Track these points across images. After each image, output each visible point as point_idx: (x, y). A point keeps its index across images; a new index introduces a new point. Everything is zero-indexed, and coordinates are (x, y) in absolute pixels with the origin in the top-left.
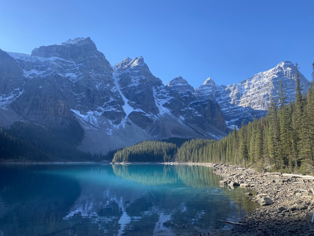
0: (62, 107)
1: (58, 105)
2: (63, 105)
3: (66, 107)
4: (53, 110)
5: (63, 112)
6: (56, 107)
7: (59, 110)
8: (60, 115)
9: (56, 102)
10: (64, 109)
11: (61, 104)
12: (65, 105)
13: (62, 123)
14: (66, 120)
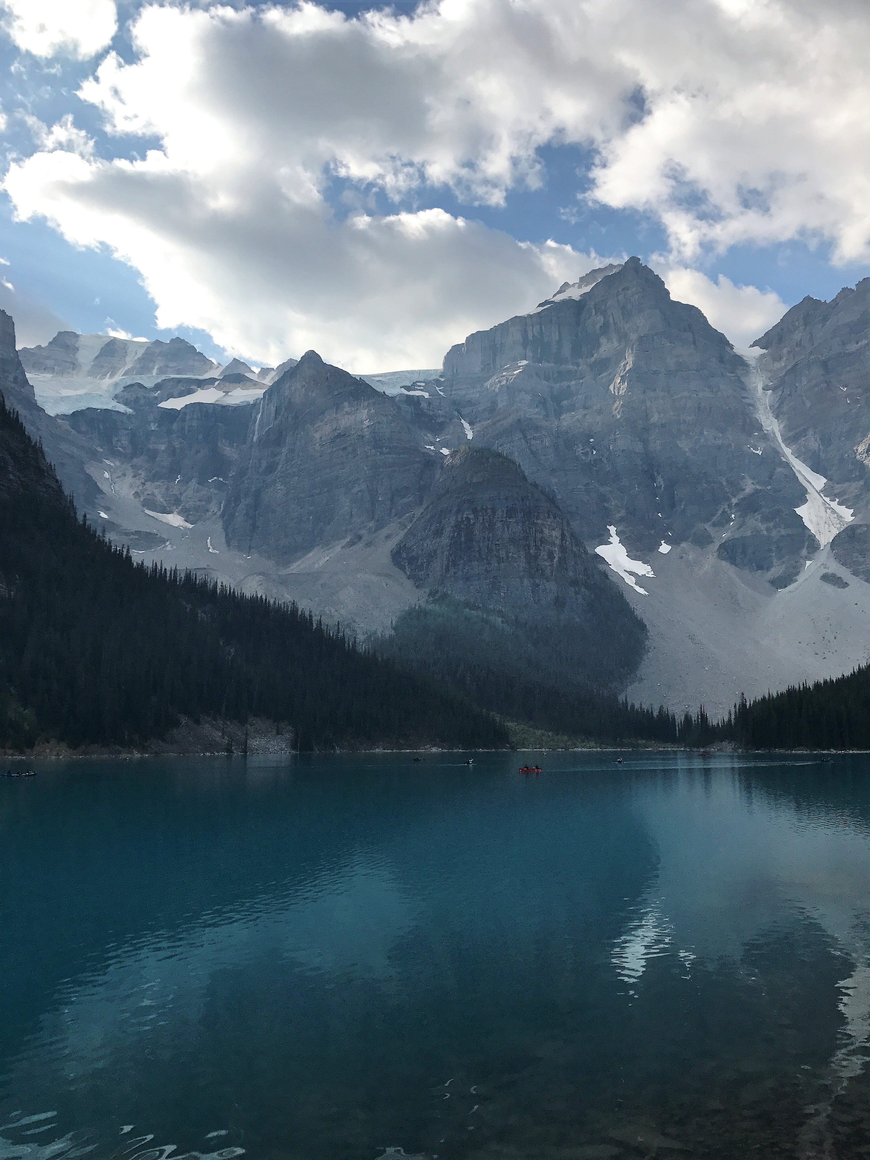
0: (554, 544)
1: (539, 536)
2: (554, 533)
3: (568, 539)
4: (522, 553)
5: (560, 558)
6: (532, 544)
7: (544, 554)
8: (548, 572)
9: (530, 528)
10: (563, 549)
11: (546, 531)
12: (563, 535)
13: (559, 603)
14: (573, 589)
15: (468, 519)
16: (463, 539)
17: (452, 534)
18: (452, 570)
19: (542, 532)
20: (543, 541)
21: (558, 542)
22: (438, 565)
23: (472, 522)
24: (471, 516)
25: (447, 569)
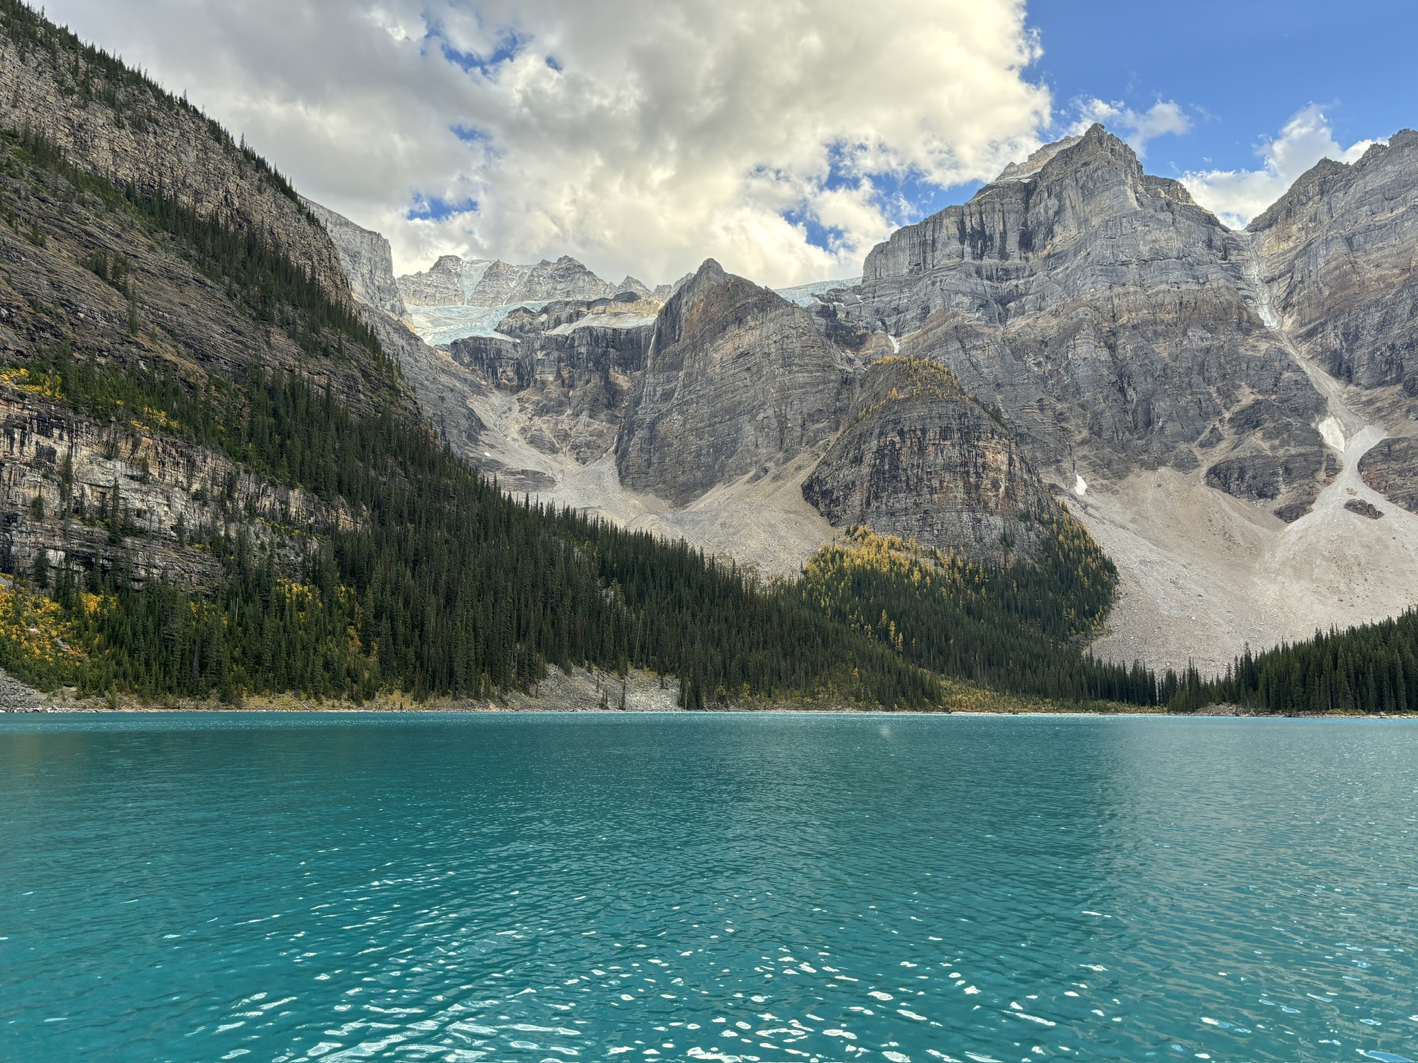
0: (998, 470)
1: (980, 461)
2: (999, 457)
3: (1017, 464)
4: (960, 484)
5: (1007, 488)
6: (972, 470)
7: (987, 483)
8: (992, 505)
9: (969, 452)
10: (1011, 476)
11: (990, 456)
12: (1011, 460)
13: (1006, 541)
14: (1023, 525)
15: (893, 443)
16: (887, 467)
17: (873, 462)
18: (874, 504)
19: (983, 456)
20: (984, 466)
21: (1004, 468)
22: (857, 499)
23: (898, 446)
24: (897, 439)
25: (868, 504)
